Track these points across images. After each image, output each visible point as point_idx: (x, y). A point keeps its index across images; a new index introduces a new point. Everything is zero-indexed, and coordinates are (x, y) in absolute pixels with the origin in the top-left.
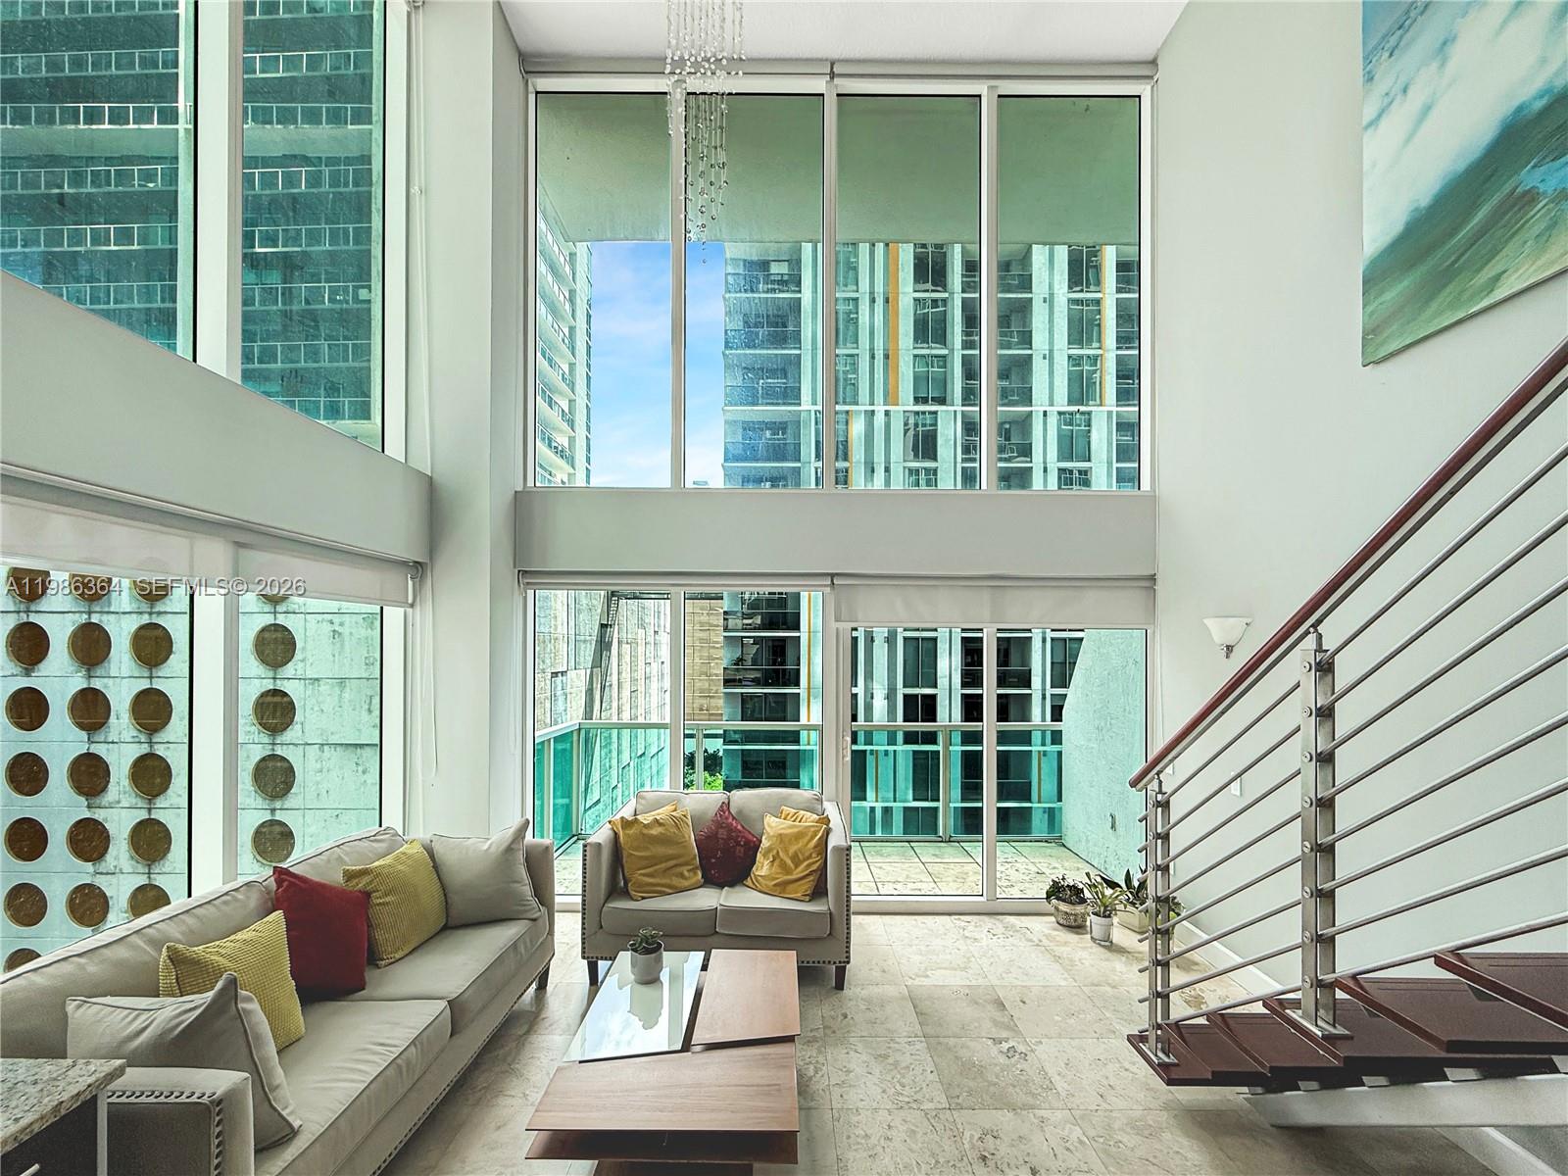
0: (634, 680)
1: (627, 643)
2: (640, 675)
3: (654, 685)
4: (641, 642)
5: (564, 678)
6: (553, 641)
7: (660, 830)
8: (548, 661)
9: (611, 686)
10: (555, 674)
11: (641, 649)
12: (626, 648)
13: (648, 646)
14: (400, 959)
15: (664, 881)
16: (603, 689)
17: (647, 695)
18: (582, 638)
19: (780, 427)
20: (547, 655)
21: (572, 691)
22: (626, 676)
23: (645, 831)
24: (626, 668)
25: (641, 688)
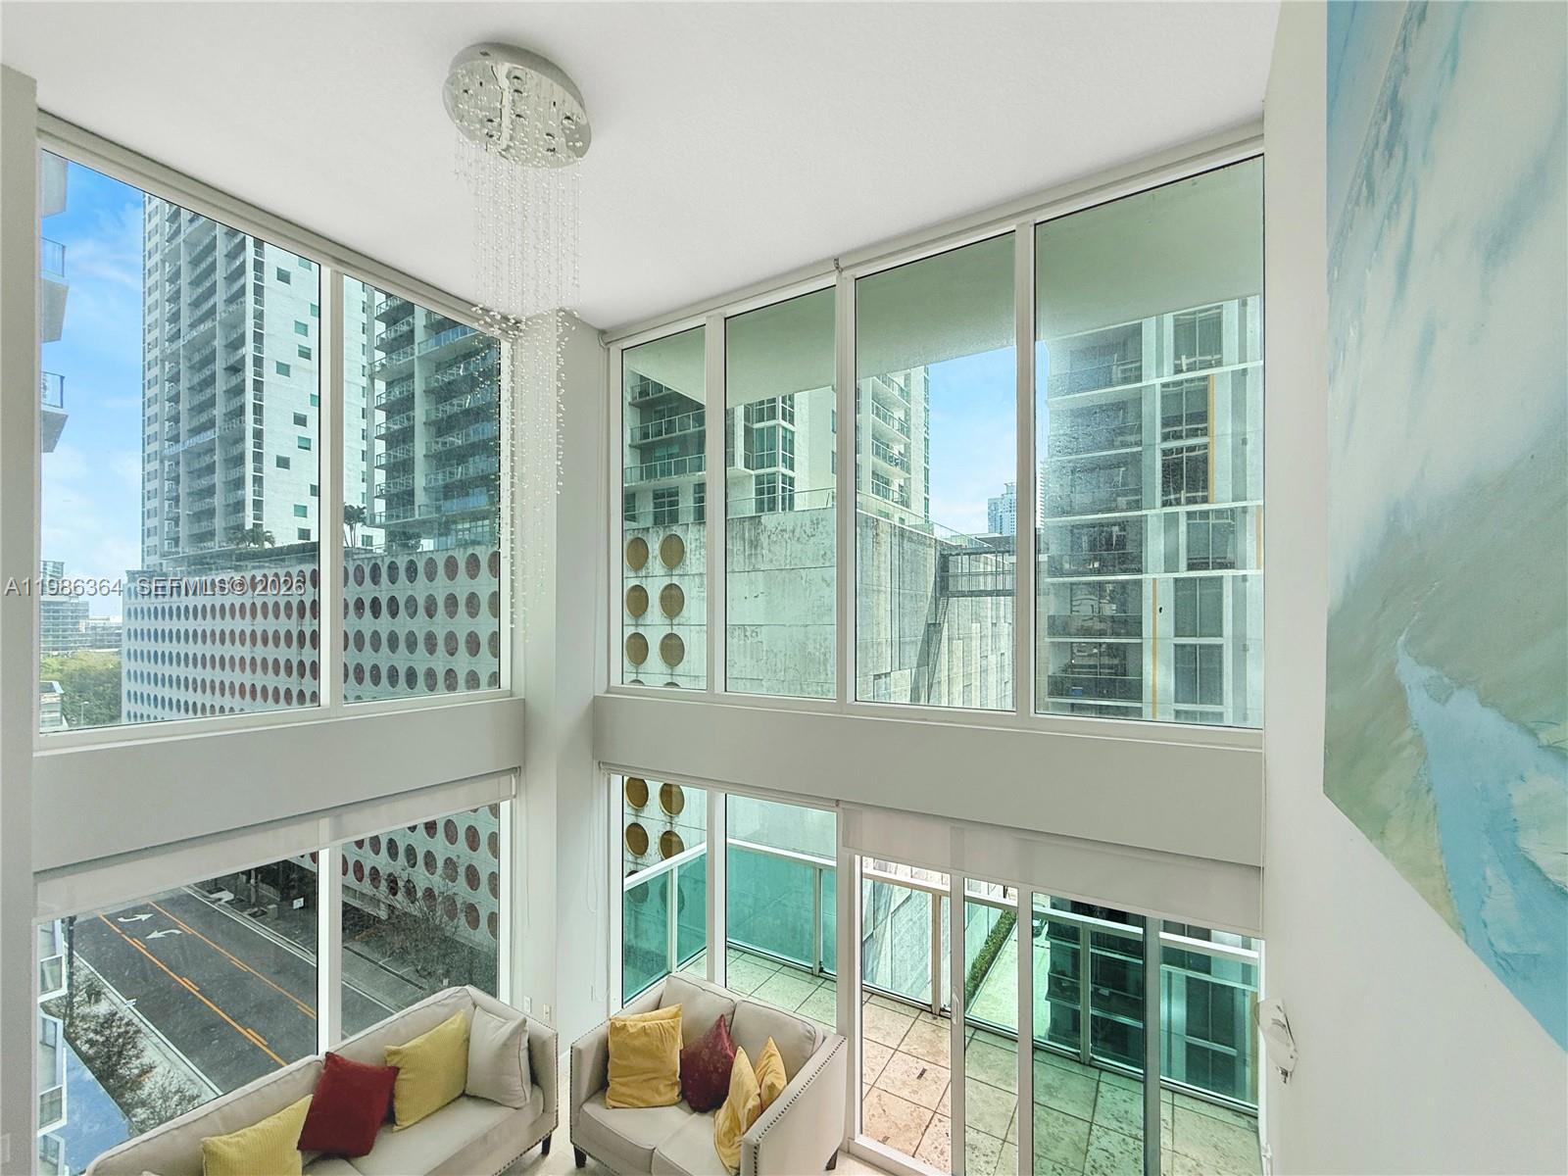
0: (967, 675)
1: (959, 639)
2: (975, 669)
3: (992, 678)
4: (975, 635)
5: (888, 679)
6: (875, 646)
7: (644, 1039)
8: (870, 665)
9: (939, 682)
10: (878, 677)
11: (975, 643)
12: (958, 644)
13: (984, 640)
14: (408, 1127)
15: (635, 1093)
16: (930, 686)
17: (983, 688)
18: (908, 639)
19: (1120, 406)
20: (869, 661)
21: (897, 690)
22: (958, 670)
23: (628, 1041)
24: (957, 664)
25: (976, 683)
